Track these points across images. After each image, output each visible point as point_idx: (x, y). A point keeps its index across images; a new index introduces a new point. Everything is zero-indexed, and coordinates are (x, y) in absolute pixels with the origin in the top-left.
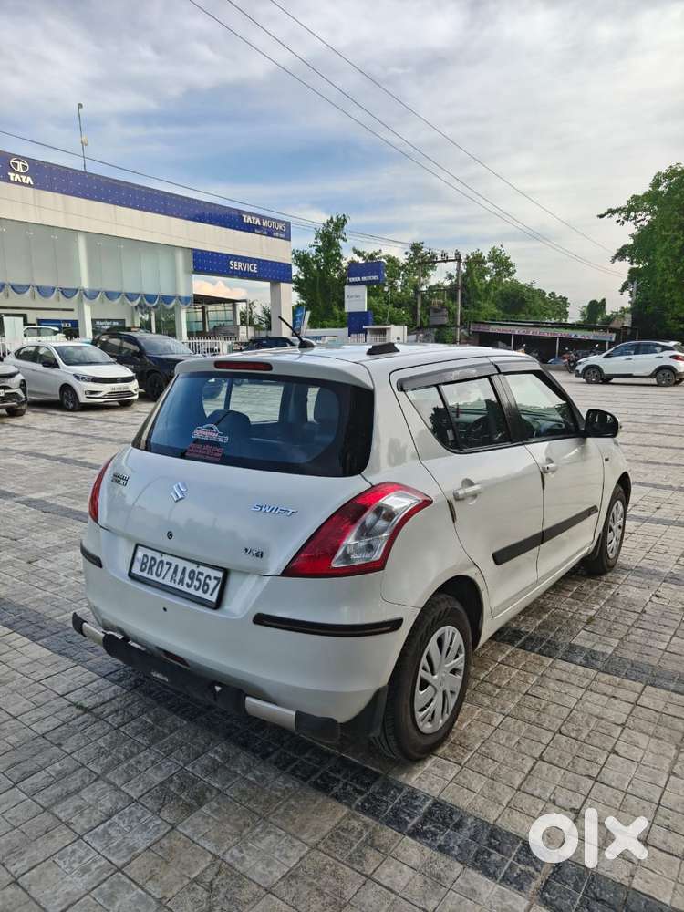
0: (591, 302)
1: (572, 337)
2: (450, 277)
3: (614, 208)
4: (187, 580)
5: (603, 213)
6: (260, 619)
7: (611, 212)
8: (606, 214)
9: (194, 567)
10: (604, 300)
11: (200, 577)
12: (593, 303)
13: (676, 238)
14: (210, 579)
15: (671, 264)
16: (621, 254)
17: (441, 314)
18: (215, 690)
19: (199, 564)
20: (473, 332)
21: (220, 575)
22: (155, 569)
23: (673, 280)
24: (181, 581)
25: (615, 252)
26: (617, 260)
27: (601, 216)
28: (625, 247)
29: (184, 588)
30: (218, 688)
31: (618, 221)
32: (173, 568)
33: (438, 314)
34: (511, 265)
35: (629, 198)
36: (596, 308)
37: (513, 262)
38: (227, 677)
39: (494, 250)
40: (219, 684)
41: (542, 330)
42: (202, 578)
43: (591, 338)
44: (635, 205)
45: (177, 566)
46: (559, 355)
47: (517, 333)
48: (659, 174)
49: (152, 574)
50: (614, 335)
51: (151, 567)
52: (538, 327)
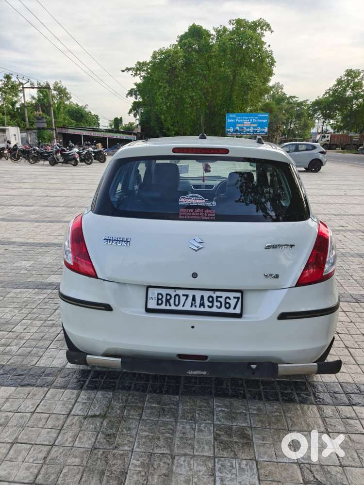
0: (115, 118)
1: (115, 137)
2: (33, 98)
3: (129, 67)
4: (207, 303)
5: (124, 70)
6: (283, 316)
7: (128, 69)
8: (126, 70)
9: (211, 293)
10: (121, 118)
11: (219, 299)
12: (116, 119)
13: (165, 87)
14: (230, 299)
15: (164, 101)
16: (131, 93)
17: (42, 121)
18: (251, 368)
19: (215, 290)
20: (58, 133)
21: (239, 295)
22: (172, 301)
23: (166, 109)
24: (202, 304)
25: (127, 92)
26: (129, 96)
27: (123, 71)
28: (132, 89)
29: (207, 309)
30: (254, 366)
31: (132, 75)
32: (190, 298)
33: (40, 121)
34: (68, 93)
35: (136, 63)
36: (117, 121)
37: (69, 92)
38: (258, 358)
39: (56, 84)
40: (254, 364)
41: (98, 133)
42: (222, 300)
43: (125, 138)
44: (140, 67)
45: (194, 297)
46: (109, 147)
47: (84, 134)
48: (155, 52)
49: (170, 305)
50: (136, 136)
51: (168, 301)
52: (96, 131)
